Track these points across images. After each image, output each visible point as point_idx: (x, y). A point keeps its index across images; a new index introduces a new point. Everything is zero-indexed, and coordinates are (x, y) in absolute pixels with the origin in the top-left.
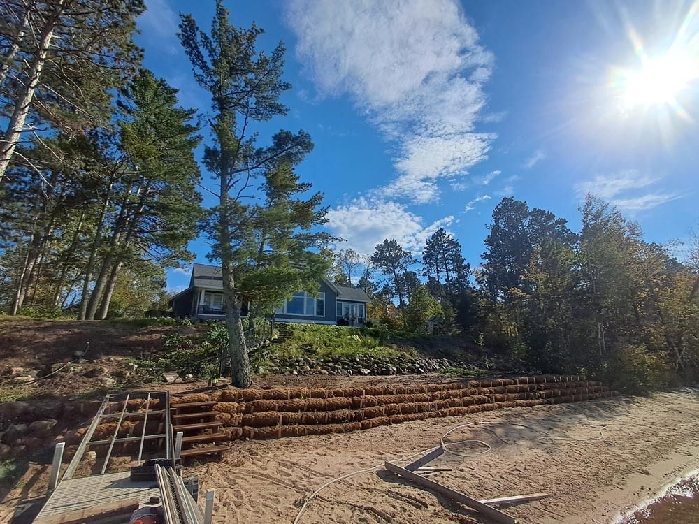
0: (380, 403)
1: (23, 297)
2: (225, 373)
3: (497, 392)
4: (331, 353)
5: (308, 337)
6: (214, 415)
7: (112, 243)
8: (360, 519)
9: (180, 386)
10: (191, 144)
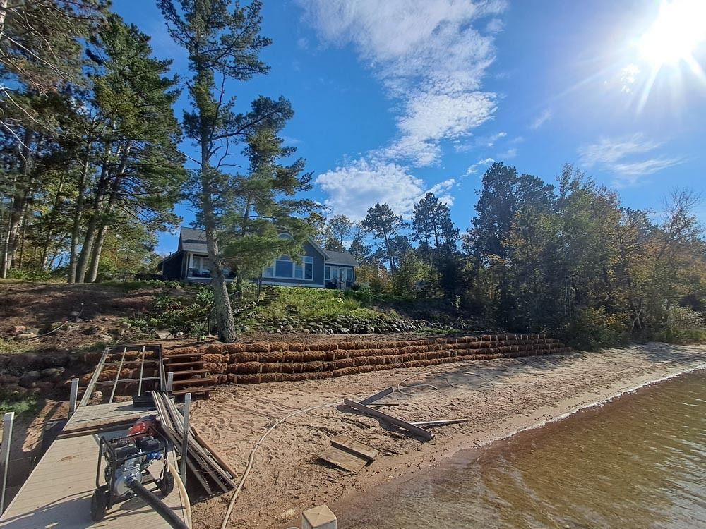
0: (352, 356)
1: (10, 261)
2: (213, 331)
3: (460, 348)
4: (313, 314)
5: (292, 300)
6: (202, 364)
7: (96, 207)
8: (314, 435)
9: (172, 342)
10: (170, 98)
